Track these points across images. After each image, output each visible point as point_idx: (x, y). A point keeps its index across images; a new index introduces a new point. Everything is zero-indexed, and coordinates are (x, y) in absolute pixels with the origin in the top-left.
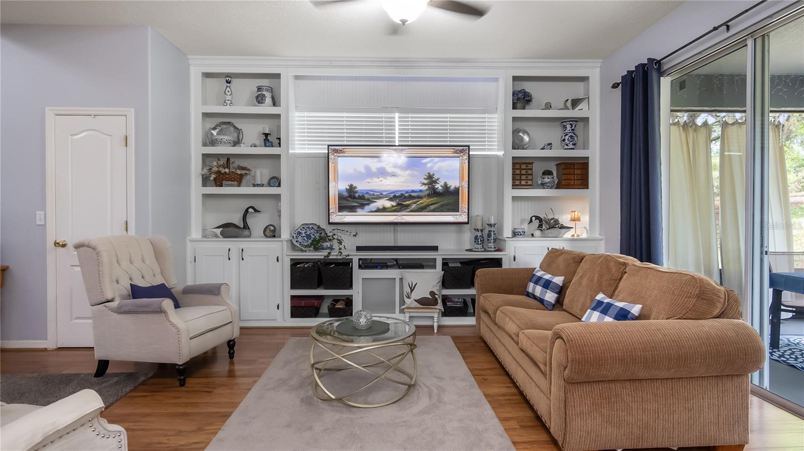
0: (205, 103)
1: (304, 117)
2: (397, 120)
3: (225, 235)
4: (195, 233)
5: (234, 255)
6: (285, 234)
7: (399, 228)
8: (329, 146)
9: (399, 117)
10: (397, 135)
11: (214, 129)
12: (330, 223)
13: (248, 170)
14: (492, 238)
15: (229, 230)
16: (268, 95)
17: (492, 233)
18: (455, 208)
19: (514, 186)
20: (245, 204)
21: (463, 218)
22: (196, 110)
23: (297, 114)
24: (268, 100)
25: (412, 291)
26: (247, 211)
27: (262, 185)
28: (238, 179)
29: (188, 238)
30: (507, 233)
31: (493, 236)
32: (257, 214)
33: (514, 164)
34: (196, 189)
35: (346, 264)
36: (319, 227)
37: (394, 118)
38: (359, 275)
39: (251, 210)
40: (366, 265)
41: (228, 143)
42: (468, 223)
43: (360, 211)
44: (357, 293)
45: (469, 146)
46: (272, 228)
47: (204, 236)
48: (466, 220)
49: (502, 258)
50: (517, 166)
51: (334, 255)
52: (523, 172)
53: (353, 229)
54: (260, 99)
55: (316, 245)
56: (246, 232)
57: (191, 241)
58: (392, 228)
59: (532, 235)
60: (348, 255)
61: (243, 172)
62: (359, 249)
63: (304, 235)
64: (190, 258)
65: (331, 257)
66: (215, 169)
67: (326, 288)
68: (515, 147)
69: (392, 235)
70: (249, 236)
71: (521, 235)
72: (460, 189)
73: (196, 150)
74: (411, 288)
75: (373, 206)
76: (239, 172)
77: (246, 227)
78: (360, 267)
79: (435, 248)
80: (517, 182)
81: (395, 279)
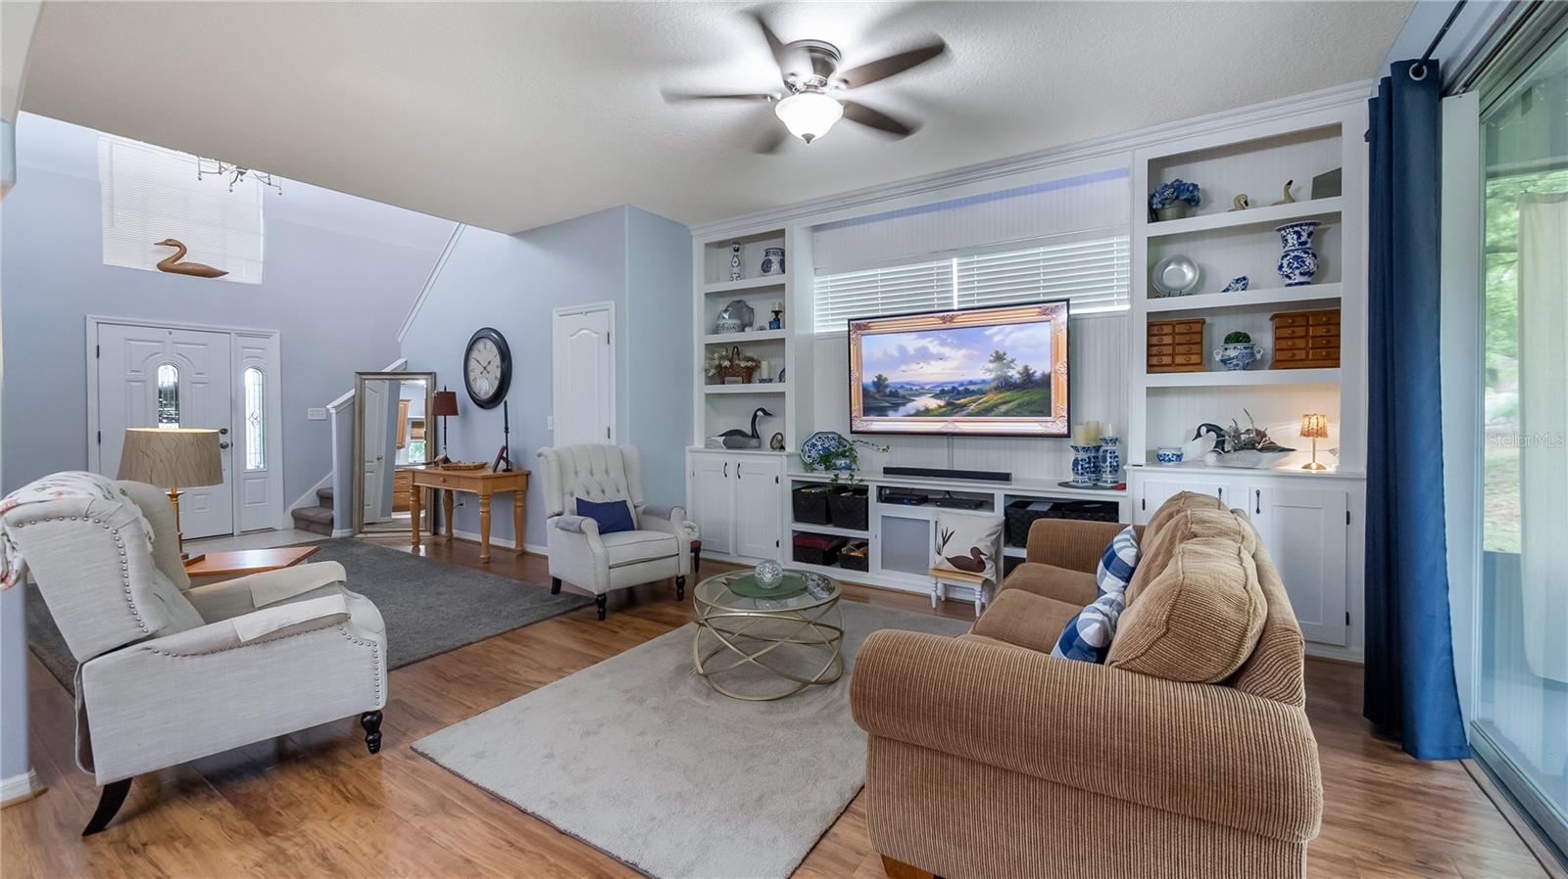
0: (708, 281)
1: (827, 282)
2: (955, 269)
3: (729, 445)
4: (699, 443)
5: (732, 470)
6: (791, 447)
7: (957, 441)
8: (849, 320)
9: (959, 264)
10: (955, 294)
11: (726, 311)
12: (852, 432)
13: (756, 361)
14: (1108, 463)
15: (735, 439)
16: (775, 259)
17: (1109, 455)
18: (1043, 409)
19: (1151, 368)
20: (754, 405)
21: (1060, 427)
22: (699, 289)
23: (817, 279)
24: (775, 266)
25: (945, 543)
26: (755, 416)
27: (771, 381)
28: (748, 375)
29: (688, 448)
30: (1136, 453)
31: (1109, 460)
33: (1150, 326)
34: (700, 388)
35: (863, 491)
36: (840, 437)
37: (951, 266)
38: (877, 510)
39: (760, 413)
40: (889, 496)
41: (733, 328)
42: (1068, 436)
43: (892, 415)
44: (874, 534)
45: (1068, 300)
46: (779, 437)
47: (706, 446)
48: (1065, 430)
49: (1117, 503)
50: (1155, 330)
51: (844, 478)
52: (1167, 340)
53: (882, 441)
54: (766, 267)
55: (827, 459)
56: (754, 442)
57: (691, 452)
58: (944, 440)
59: (1179, 457)
60: (861, 480)
61: (750, 364)
62: (888, 471)
63: (820, 447)
64: (688, 472)
65: (839, 482)
66: (716, 362)
67: (836, 526)
68: (1154, 292)
69: (946, 450)
70: (759, 447)
71: (1170, 460)
72: (1053, 376)
73: (699, 339)
74: (944, 539)
75: (911, 407)
76: (743, 364)
77: (755, 435)
78: (881, 498)
79: (1005, 477)
80: (1155, 361)
81: (928, 521)
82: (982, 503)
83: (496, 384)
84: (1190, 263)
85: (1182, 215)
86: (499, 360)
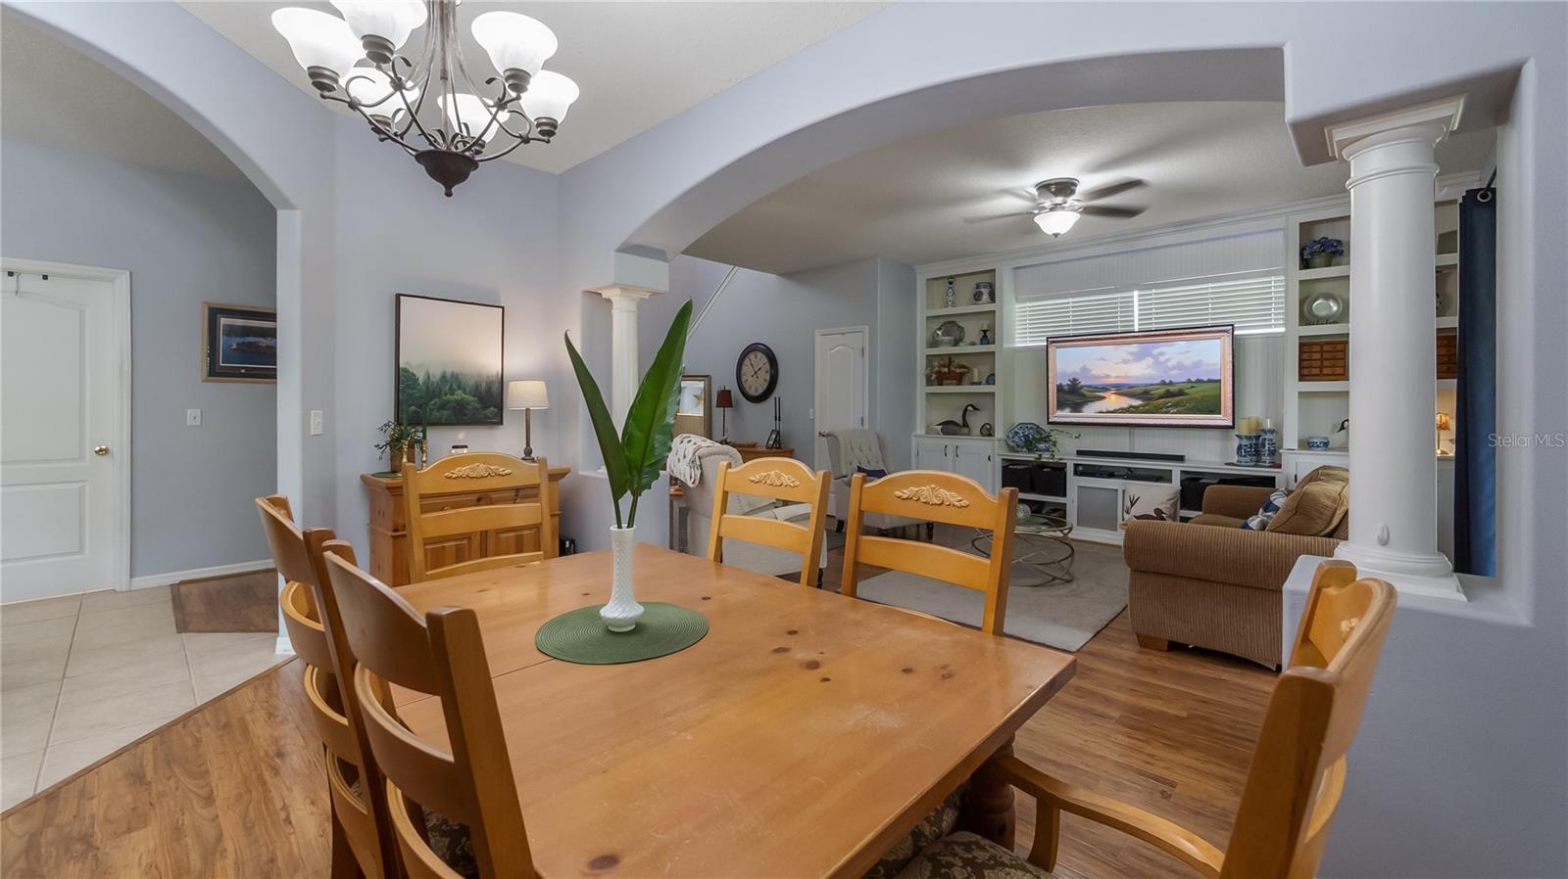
0: (930, 306)
1: (1025, 307)
2: (1136, 299)
3: (945, 432)
4: (920, 430)
5: (950, 451)
6: (999, 433)
7: (1138, 431)
8: (1047, 337)
9: (1139, 296)
10: (1136, 317)
11: (939, 329)
12: (1049, 423)
13: (968, 368)
14: (1267, 448)
15: (949, 428)
16: (985, 291)
17: (1267, 442)
18: (1215, 409)
19: (1302, 377)
20: (965, 402)
21: (1223, 419)
22: (921, 313)
23: (1018, 306)
24: (985, 297)
25: (1132, 505)
26: (966, 409)
27: (980, 383)
28: (959, 379)
29: (913, 434)
30: (1290, 440)
31: (1267, 446)
32: (976, 412)
33: (1301, 345)
34: (921, 388)
35: (1060, 469)
36: (1038, 427)
37: (1132, 297)
38: (1073, 482)
39: (970, 408)
40: (1083, 471)
41: (948, 343)
42: (1233, 427)
44: (1071, 500)
45: (1232, 325)
46: (988, 427)
47: (927, 433)
48: (1230, 424)
49: (1274, 478)
50: (1306, 349)
51: (1046, 457)
52: (1317, 356)
53: (1074, 430)
54: (977, 297)
55: (1029, 444)
56: (965, 430)
57: (915, 436)
58: (1126, 430)
59: (1326, 444)
60: (1061, 459)
61: (963, 370)
62: (1080, 453)
63: (1022, 435)
64: (914, 452)
65: (1042, 460)
66: (936, 369)
67: (1039, 493)
68: (1306, 318)
69: (1128, 439)
70: (969, 434)
71: (1318, 446)
72: (1221, 380)
73: (922, 352)
74: (1131, 502)
76: (958, 371)
77: (965, 425)
78: (1076, 473)
79: (1180, 459)
80: (1306, 372)
81: (1116, 490)
82: (1162, 477)
83: (766, 385)
84: (1335, 300)
85: (1329, 265)
86: (768, 365)
